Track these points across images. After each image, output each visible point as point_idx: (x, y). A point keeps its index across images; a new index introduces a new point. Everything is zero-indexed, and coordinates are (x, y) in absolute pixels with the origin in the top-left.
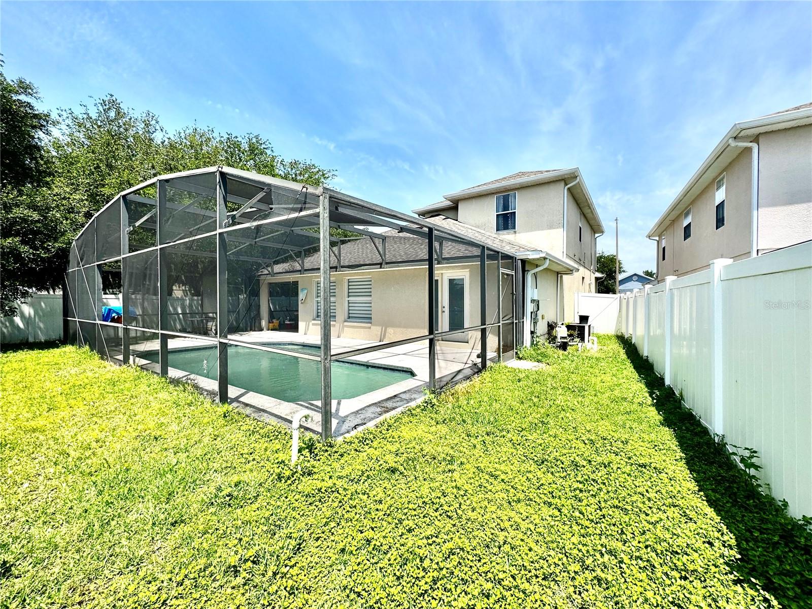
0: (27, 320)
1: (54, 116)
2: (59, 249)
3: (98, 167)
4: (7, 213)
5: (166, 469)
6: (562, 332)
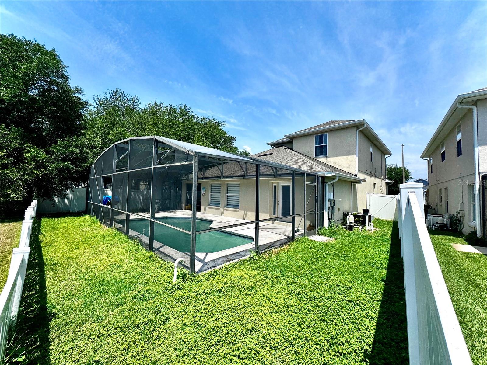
0: (70, 201)
1: (89, 102)
3: (107, 125)
4: (66, 150)
5: (120, 281)
6: (351, 219)
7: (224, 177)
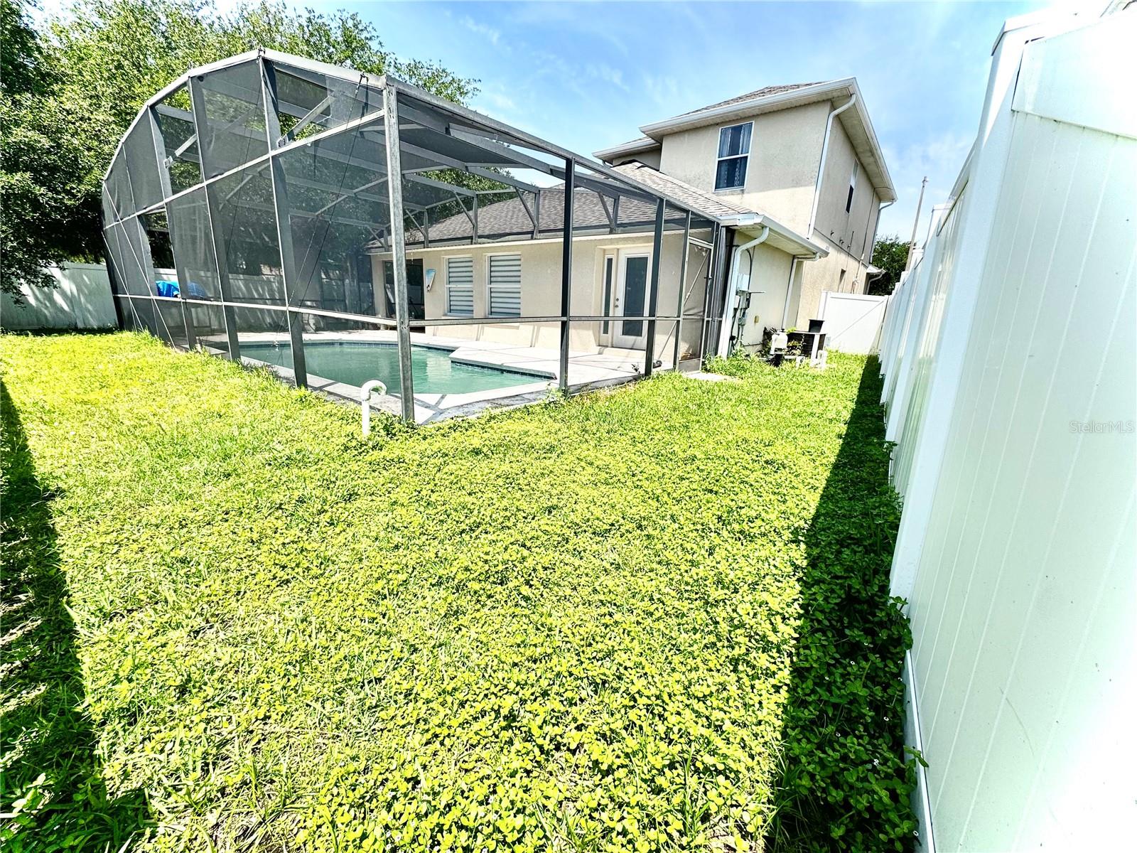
0: (69, 299)
2: (88, 194)
3: (119, 67)
6: (780, 341)
7: (480, 237)
